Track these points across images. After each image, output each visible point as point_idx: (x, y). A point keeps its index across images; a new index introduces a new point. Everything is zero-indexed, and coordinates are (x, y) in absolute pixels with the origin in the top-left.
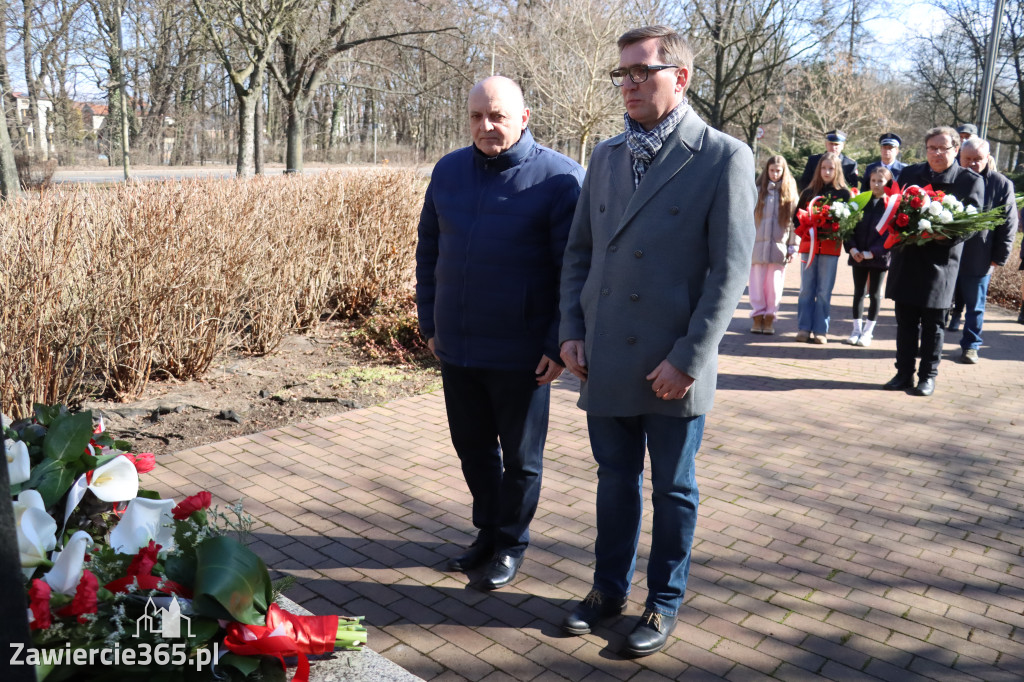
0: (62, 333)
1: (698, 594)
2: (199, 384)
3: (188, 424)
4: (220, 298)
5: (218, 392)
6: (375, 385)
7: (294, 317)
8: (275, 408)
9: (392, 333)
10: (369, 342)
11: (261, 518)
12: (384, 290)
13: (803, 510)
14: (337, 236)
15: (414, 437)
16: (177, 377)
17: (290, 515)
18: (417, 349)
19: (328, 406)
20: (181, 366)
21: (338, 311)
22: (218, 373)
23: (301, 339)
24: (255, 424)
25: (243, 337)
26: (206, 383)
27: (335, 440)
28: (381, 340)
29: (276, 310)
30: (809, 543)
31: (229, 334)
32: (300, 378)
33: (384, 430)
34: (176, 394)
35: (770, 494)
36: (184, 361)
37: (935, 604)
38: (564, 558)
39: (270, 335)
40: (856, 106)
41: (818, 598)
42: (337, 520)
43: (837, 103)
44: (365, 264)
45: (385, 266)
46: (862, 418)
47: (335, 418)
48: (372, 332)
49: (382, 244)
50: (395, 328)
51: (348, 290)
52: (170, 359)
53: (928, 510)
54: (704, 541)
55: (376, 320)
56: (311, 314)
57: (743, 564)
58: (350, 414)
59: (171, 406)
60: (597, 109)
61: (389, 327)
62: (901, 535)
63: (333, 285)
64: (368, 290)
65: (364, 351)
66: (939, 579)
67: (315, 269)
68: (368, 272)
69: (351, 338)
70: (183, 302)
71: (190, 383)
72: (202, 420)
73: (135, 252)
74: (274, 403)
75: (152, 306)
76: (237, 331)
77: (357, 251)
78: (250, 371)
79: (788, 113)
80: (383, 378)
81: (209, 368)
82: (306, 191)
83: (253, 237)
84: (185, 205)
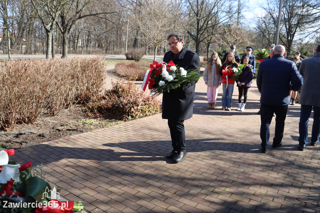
1: (191, 190)
2: (33, 125)
3: (29, 138)
4: (40, 98)
5: (39, 128)
6: (90, 125)
7: (64, 104)
8: (57, 132)
9: (95, 108)
10: (88, 111)
11: (52, 168)
12: (93, 95)
13: (223, 163)
14: (78, 78)
15: (102, 141)
16: (25, 123)
17: (62, 167)
18: (103, 113)
19: (75, 132)
20: (27, 119)
21: (78, 101)
22: (39, 122)
23: (66, 110)
24: (51, 138)
25: (47, 110)
26: (35, 125)
27: (77, 143)
28: (92, 111)
29: (58, 101)
30: (225, 173)
31: (42, 109)
32: (66, 123)
33: (92, 139)
34: (25, 129)
35: (213, 158)
36: (28, 118)
37: (263, 190)
38: (149, 179)
39: (56, 109)
40: (240, 38)
41: (228, 190)
42: (77, 168)
43: (234, 37)
44: (87, 86)
45: (93, 87)
46: (241, 134)
47: (77, 136)
48: (89, 108)
49: (92, 80)
50: (96, 107)
51: (81, 95)
52: (23, 117)
53: (261, 162)
54: (193, 173)
55: (90, 104)
56: (69, 102)
57: (205, 180)
58: (82, 134)
59: (23, 132)
60: (160, 38)
61: (94, 107)
62: (253, 169)
63: (76, 93)
64: (88, 95)
65: (86, 114)
66: (264, 183)
67: (71, 88)
68: (88, 89)
69: (82, 110)
70: (27, 98)
71: (30, 125)
72: (34, 137)
73: (11, 83)
74: (57, 131)
75: (17, 100)
76: (45, 108)
77: (84, 82)
78: (50, 121)
79: (219, 40)
80: (92, 123)
81: (36, 120)
82: (68, 63)
83: (50, 78)
84: (28, 68)
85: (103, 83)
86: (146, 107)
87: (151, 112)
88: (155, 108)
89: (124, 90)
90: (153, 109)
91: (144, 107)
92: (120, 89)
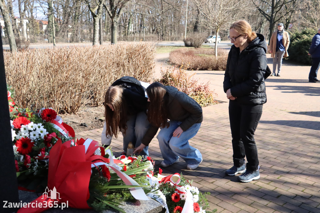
0: (29, 96)
2: (75, 115)
4: (83, 86)
5: (81, 118)
8: (100, 123)
14: (123, 66)
16: (68, 113)
20: (69, 109)
22: (82, 112)
24: (93, 128)
25: (91, 100)
26: (78, 115)
29: (102, 91)
34: (68, 118)
36: (71, 107)
39: (100, 99)
44: (134, 75)
45: (141, 76)
49: (140, 69)
52: (65, 107)
60: (222, 19)
67: (116, 77)
70: (70, 87)
71: (72, 115)
72: (75, 126)
73: (54, 70)
74: (100, 121)
75: (59, 88)
76: (88, 98)
77: (131, 71)
78: (93, 111)
79: (300, 18)
81: (79, 110)
82: (112, 50)
83: (93, 65)
84: (70, 55)
85: (152, 71)
86: (197, 98)
87: (202, 104)
88: (208, 99)
89: (173, 79)
90: (206, 100)
91: (194, 97)
92: (169, 78)
